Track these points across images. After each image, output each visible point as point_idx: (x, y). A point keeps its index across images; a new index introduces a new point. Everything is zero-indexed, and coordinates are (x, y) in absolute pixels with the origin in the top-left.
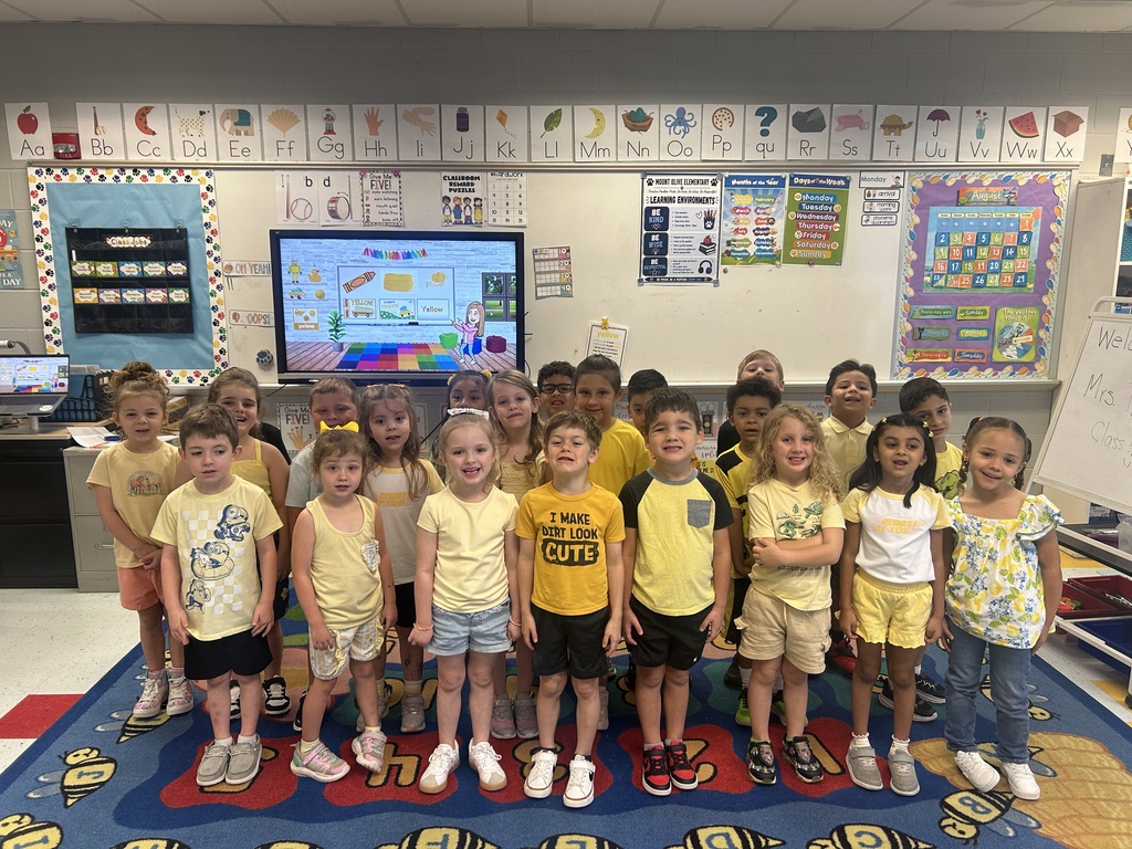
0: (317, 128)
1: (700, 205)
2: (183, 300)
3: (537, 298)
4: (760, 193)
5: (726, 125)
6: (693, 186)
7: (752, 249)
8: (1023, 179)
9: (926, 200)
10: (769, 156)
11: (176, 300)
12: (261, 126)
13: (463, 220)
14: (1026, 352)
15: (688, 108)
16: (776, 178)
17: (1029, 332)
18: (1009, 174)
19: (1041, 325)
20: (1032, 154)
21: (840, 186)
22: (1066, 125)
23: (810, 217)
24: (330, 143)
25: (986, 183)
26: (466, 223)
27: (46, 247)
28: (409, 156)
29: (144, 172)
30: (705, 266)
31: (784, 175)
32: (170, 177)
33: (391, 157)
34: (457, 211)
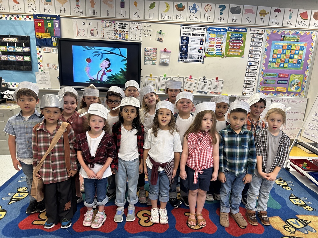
0: (74, 4)
1: (199, 37)
2: (28, 60)
3: (145, 64)
4: (219, 34)
5: (209, 10)
6: (197, 30)
7: (215, 52)
8: (302, 33)
9: (271, 39)
10: (222, 22)
11: (26, 60)
12: (55, 2)
13: (122, 38)
14: (298, 89)
15: (197, 4)
16: (224, 29)
17: (300, 83)
19: (304, 81)
20: (306, 25)
21: (244, 31)
22: (317, 16)
23: (234, 41)
24: (78, 9)
25: (291, 34)
26: (123, 39)
28: (104, 15)
29: (15, 16)
30: (200, 57)
31: (226, 28)
32: (24, 18)
33: (98, 16)
34: (120, 35)
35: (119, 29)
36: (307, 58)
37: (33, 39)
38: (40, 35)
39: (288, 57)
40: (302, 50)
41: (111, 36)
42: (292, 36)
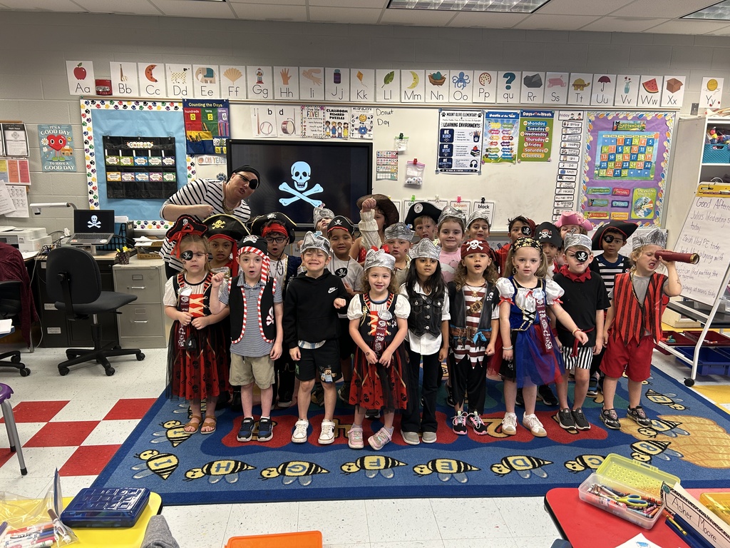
0: (253, 80)
1: (472, 128)
2: (172, 179)
3: (377, 180)
4: (505, 122)
5: (487, 82)
6: (468, 117)
7: (500, 154)
8: (649, 116)
9: (595, 128)
10: (510, 101)
11: (168, 180)
12: (220, 78)
13: (337, 135)
14: (649, 213)
15: (466, 72)
16: (514, 114)
17: (651, 202)
18: (642, 113)
19: (658, 198)
20: (655, 102)
21: (549, 117)
22: (673, 86)
23: (533, 134)
24: (260, 88)
25: (629, 118)
26: (338, 137)
27: (91, 147)
28: (306, 97)
29: (150, 104)
30: (474, 163)
31: (519, 112)
32: (165, 107)
33: (296, 98)
34: (334, 130)
35: (331, 120)
36: (660, 158)
37: (180, 142)
38: (194, 134)
39: (627, 158)
40: (652, 146)
41: (318, 133)
42: (632, 122)
